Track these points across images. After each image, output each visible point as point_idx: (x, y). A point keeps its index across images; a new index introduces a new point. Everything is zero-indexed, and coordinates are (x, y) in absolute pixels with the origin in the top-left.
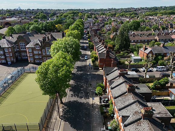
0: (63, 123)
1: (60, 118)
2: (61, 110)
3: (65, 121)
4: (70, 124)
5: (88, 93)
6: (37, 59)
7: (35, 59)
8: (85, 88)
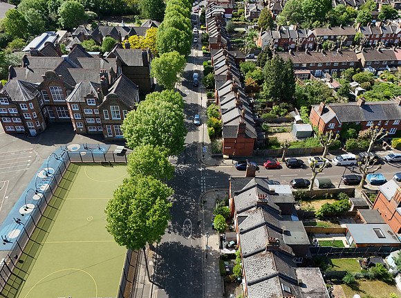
0: (156, 290)
1: (150, 281)
2: (151, 263)
3: (160, 287)
4: (167, 294)
5: (199, 223)
6: (92, 125)
7: (86, 125)
8: (193, 212)
